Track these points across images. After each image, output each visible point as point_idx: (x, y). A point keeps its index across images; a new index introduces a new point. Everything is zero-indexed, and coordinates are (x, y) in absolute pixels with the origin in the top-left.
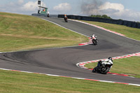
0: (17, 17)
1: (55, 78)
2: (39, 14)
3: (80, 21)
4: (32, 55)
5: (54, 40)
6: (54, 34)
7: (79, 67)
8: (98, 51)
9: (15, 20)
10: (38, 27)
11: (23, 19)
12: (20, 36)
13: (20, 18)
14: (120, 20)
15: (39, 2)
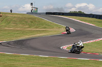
0: (16, 16)
1: (46, 58)
2: (32, 13)
3: (62, 16)
4: (28, 42)
5: (43, 31)
6: (44, 26)
7: (63, 50)
8: (76, 37)
9: (15, 17)
10: (32, 22)
11: (21, 16)
12: (19, 29)
13: (18, 16)
14: (91, 14)
15: (32, 4)
